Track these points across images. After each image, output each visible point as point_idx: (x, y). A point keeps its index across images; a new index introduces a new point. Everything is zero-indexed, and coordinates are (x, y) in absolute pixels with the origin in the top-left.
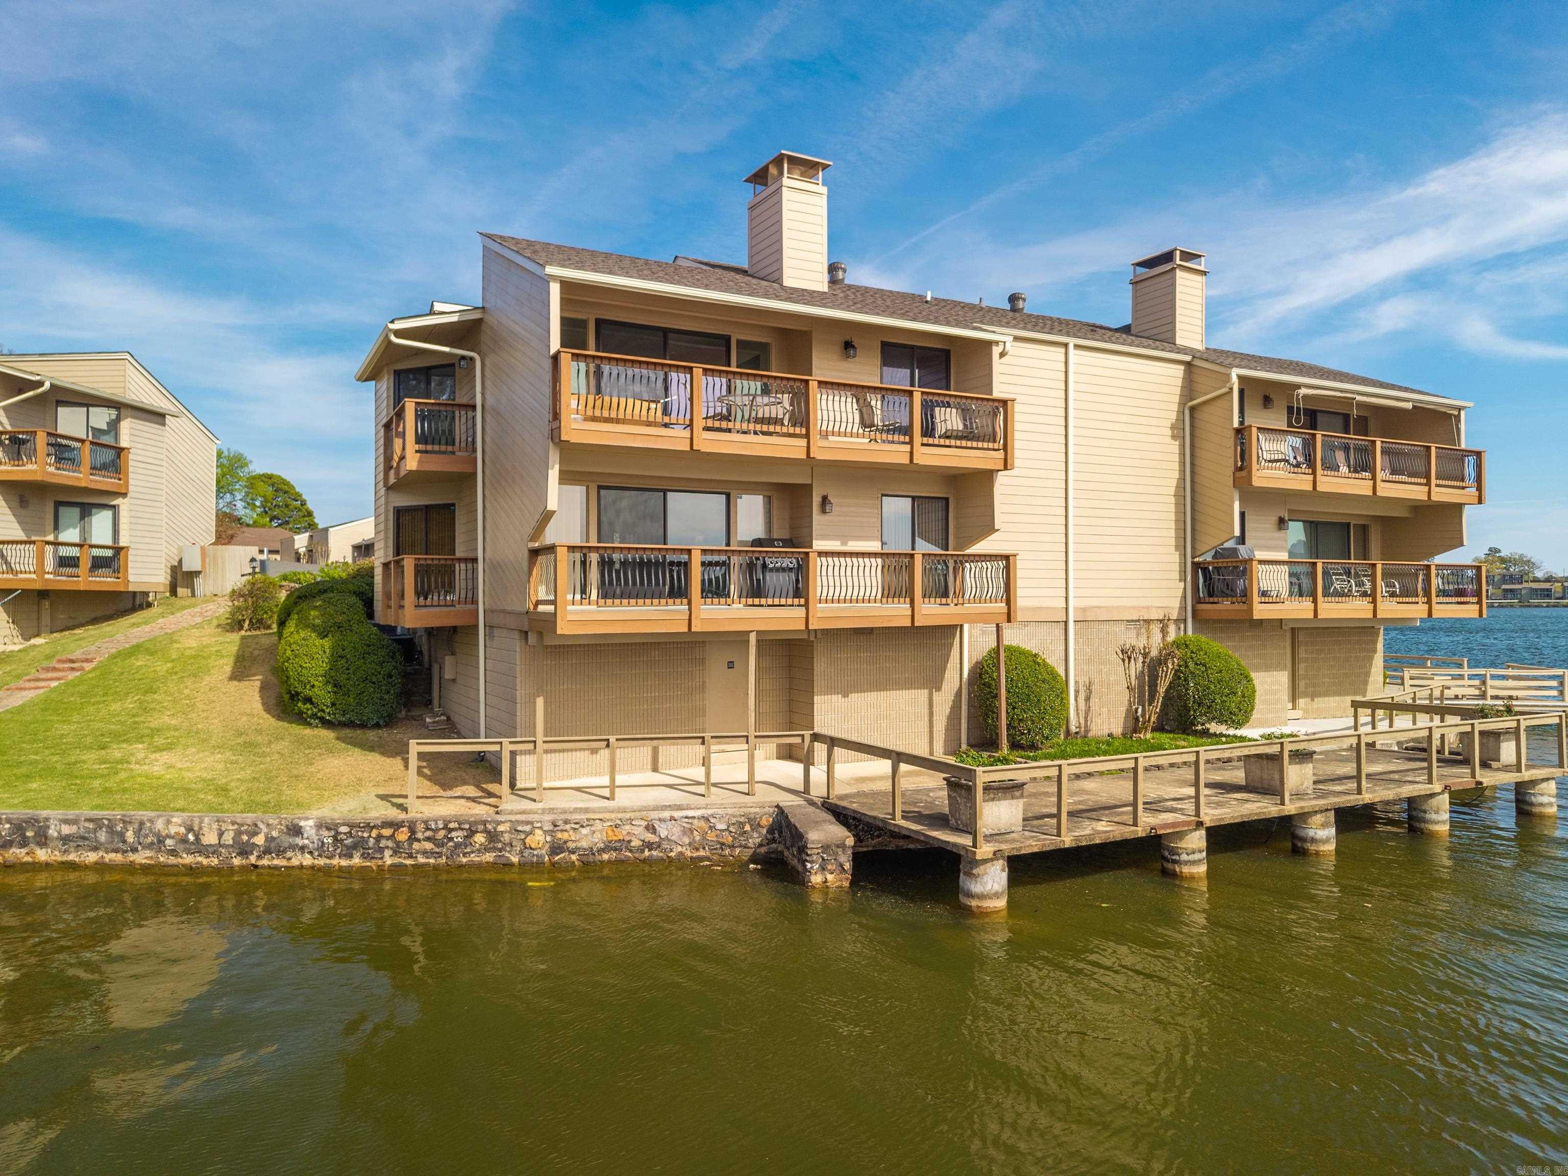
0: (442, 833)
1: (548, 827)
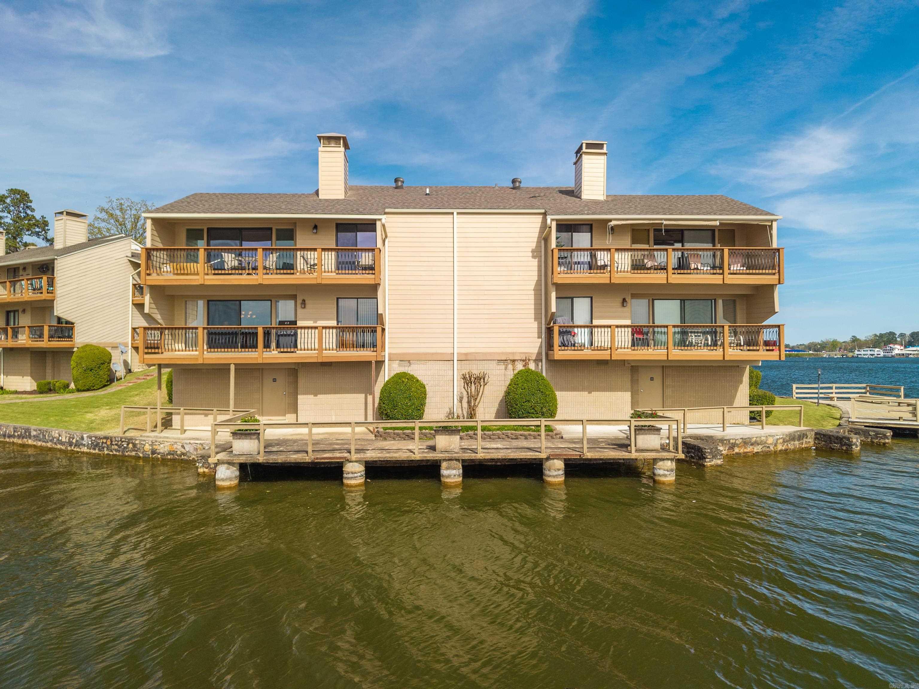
0: (120, 443)
1: (150, 443)
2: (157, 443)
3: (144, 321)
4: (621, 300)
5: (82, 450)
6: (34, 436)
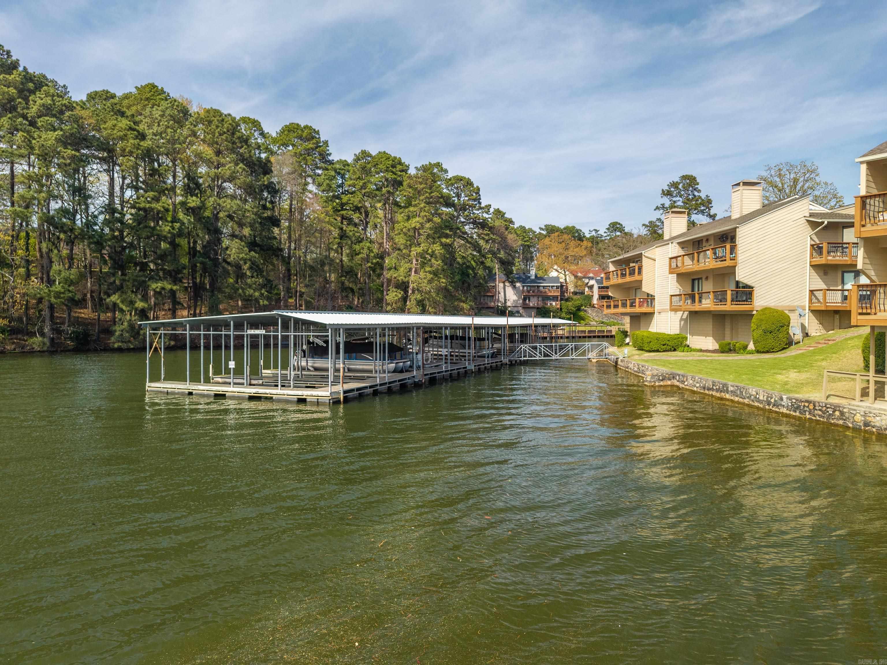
0: (824, 408)
1: (862, 413)
2: (871, 415)
3: (822, 283)
5: (781, 411)
6: (732, 391)
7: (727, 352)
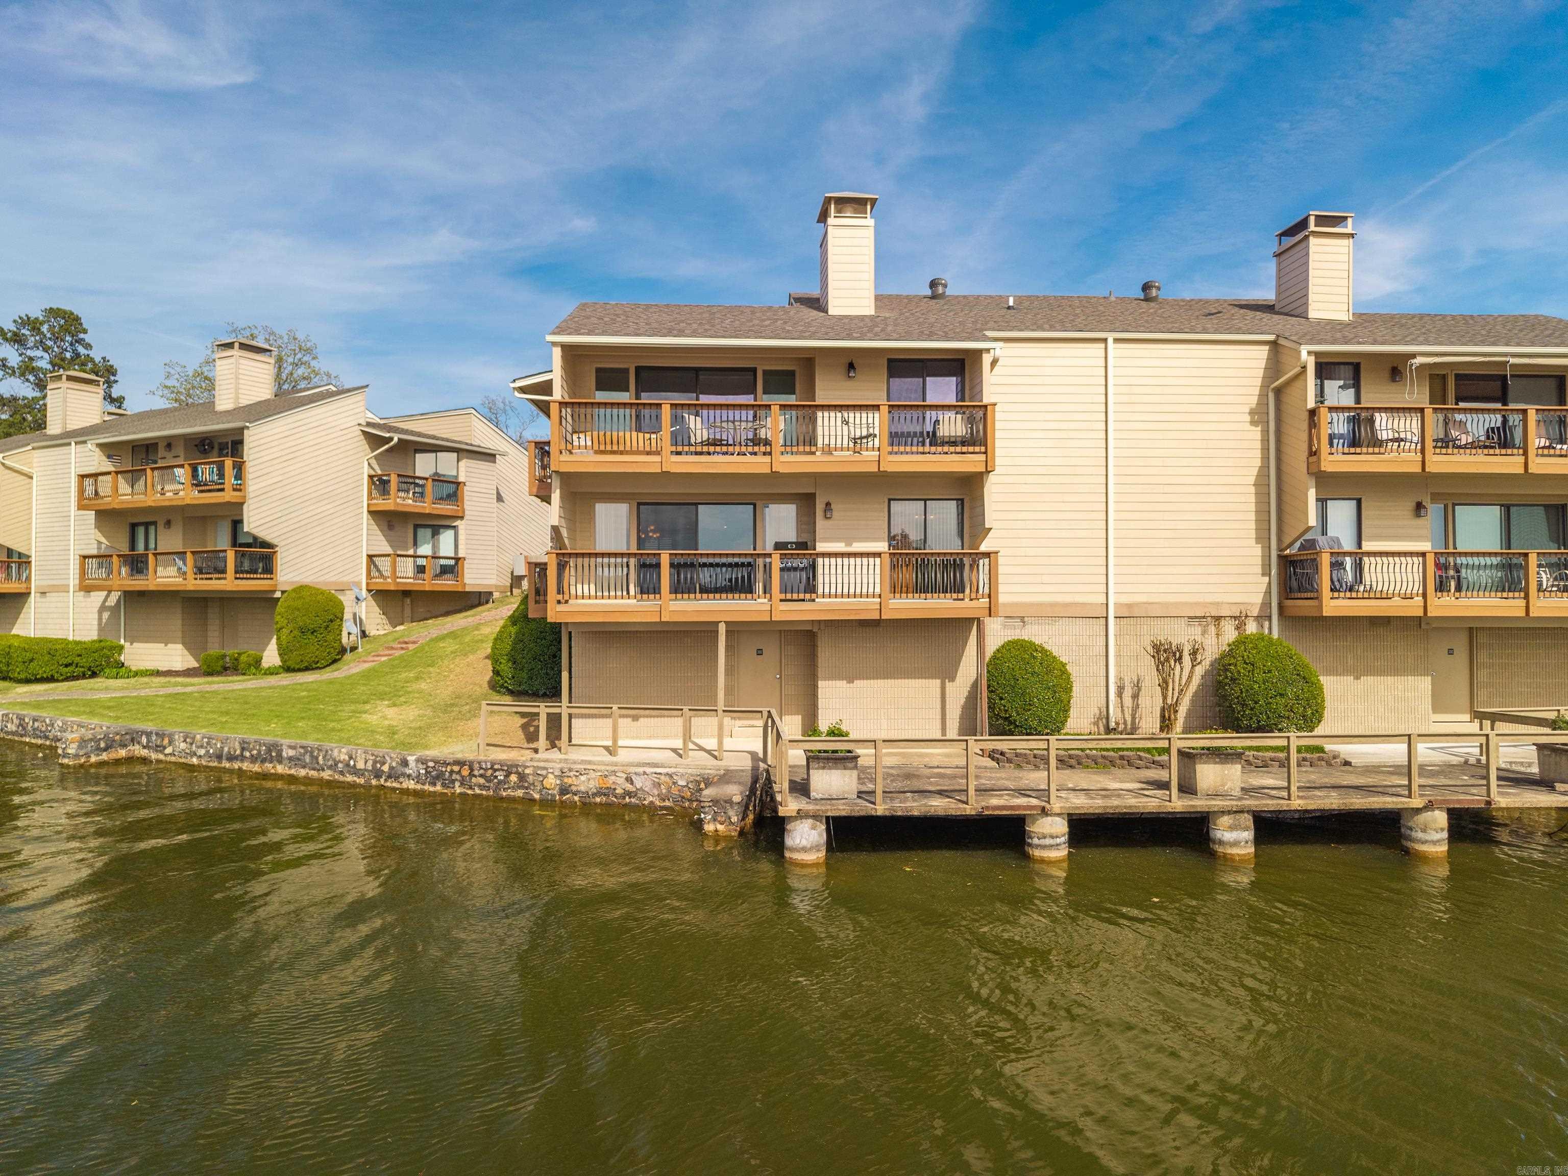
0: (490, 772)
1: (557, 773)
2: (572, 774)
4: (1411, 505)
5: (404, 786)
6: (290, 759)
7: (219, 674)
